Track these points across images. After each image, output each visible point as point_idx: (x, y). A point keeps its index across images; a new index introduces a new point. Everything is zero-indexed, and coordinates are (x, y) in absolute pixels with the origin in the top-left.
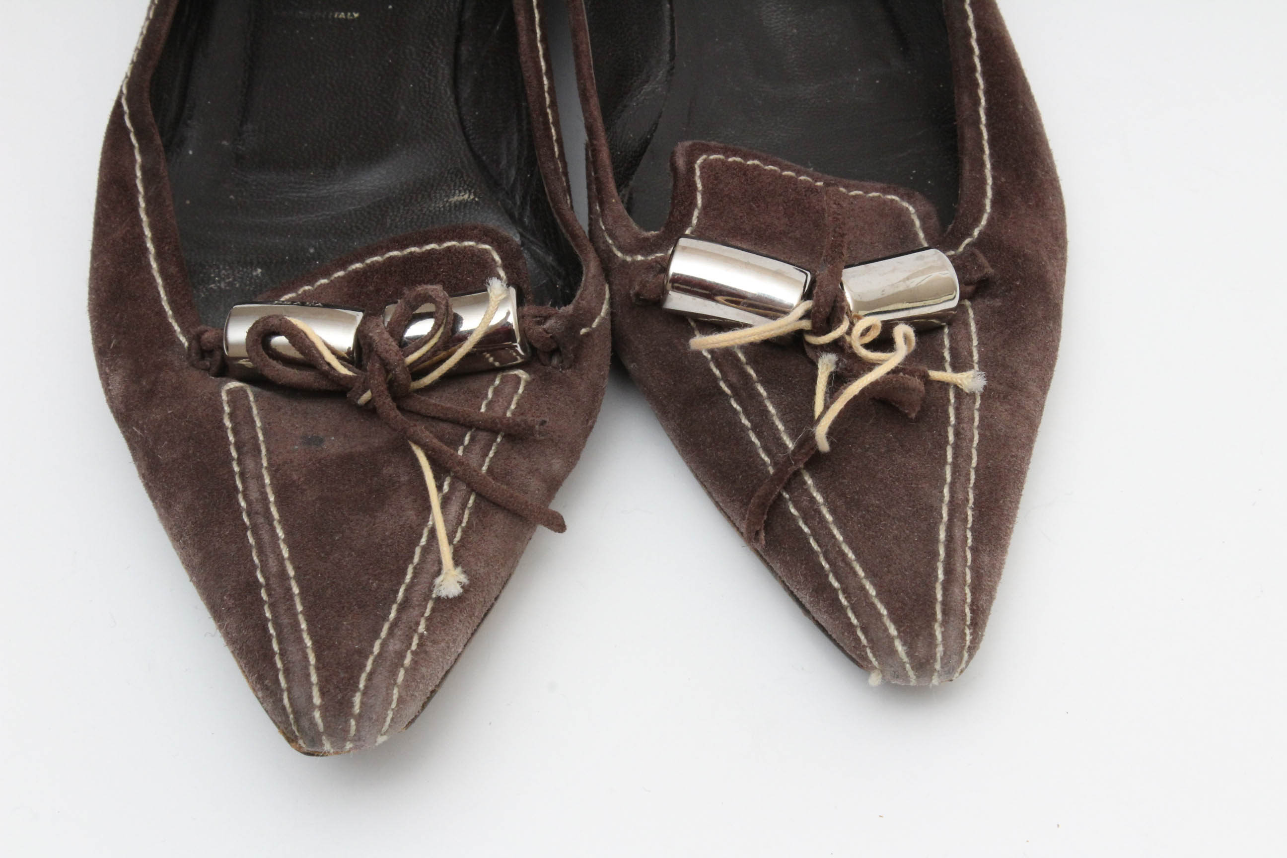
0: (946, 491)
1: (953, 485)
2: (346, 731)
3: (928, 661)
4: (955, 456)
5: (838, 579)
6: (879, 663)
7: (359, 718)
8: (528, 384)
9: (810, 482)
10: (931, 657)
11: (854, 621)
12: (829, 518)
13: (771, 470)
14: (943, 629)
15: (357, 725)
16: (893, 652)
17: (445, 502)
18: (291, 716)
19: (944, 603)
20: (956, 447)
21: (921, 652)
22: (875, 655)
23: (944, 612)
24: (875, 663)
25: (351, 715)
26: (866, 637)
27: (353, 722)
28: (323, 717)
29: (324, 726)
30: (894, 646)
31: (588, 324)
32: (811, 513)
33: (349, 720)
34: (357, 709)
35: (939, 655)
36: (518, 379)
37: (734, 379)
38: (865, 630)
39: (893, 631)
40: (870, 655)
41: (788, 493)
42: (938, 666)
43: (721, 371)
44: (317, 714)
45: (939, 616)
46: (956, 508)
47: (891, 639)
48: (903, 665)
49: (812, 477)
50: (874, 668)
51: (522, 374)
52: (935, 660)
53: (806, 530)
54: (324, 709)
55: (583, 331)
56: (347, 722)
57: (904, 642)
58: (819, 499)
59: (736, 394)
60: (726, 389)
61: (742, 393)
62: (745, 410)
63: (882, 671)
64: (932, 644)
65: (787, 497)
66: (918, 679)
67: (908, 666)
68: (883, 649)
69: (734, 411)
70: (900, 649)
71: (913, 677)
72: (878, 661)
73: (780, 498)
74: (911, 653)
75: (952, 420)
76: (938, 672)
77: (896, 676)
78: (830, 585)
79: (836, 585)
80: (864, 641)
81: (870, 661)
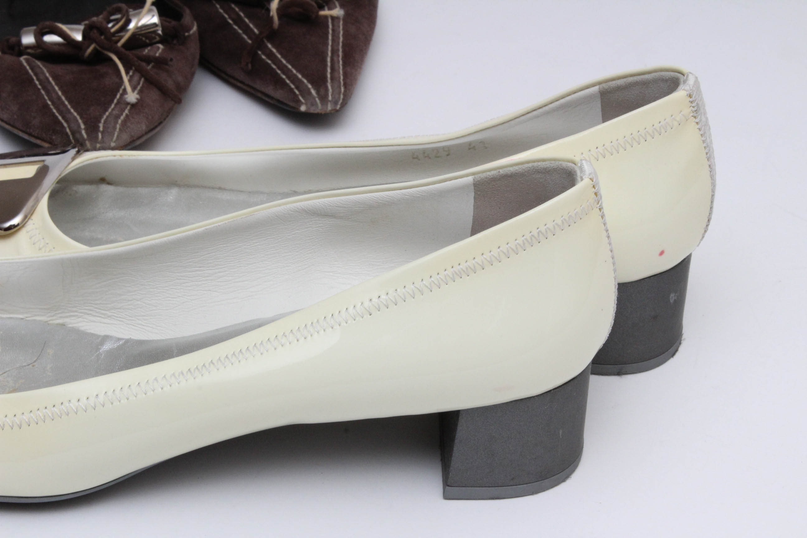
0: (330, 47)
1: (332, 45)
2: (97, 137)
3: (326, 97)
7: (103, 133)
8: (163, 50)
9: (270, 46)
10: (326, 95)
11: (293, 87)
12: (279, 56)
13: (251, 44)
15: (102, 135)
16: (310, 93)
17: (130, 81)
20: (333, 34)
21: (322, 92)
22: (303, 97)
23: (332, 79)
24: (303, 101)
25: (99, 131)
26: (299, 91)
27: (100, 134)
28: (87, 133)
29: (87, 136)
30: (310, 91)
31: (188, 31)
32: (270, 55)
34: (101, 129)
35: (330, 94)
36: (159, 48)
38: (297, 88)
39: (310, 86)
40: (301, 98)
41: (260, 50)
42: (330, 98)
44: (83, 132)
47: (309, 89)
48: (314, 98)
50: (302, 103)
51: (161, 46)
52: (328, 96)
53: (270, 62)
54: (86, 130)
55: (187, 34)
56: (98, 134)
57: (315, 89)
58: (274, 50)
59: (236, 23)
60: (230, 21)
61: (238, 21)
62: (240, 27)
63: (306, 104)
64: (327, 90)
65: (260, 52)
66: (322, 104)
67: (317, 99)
68: (306, 93)
69: (235, 29)
70: (313, 92)
71: (319, 105)
72: (304, 99)
73: (257, 53)
74: (318, 93)
75: (330, 26)
76: (330, 101)
77: (312, 105)
78: (282, 78)
79: (284, 76)
80: (298, 93)
81: (300, 101)
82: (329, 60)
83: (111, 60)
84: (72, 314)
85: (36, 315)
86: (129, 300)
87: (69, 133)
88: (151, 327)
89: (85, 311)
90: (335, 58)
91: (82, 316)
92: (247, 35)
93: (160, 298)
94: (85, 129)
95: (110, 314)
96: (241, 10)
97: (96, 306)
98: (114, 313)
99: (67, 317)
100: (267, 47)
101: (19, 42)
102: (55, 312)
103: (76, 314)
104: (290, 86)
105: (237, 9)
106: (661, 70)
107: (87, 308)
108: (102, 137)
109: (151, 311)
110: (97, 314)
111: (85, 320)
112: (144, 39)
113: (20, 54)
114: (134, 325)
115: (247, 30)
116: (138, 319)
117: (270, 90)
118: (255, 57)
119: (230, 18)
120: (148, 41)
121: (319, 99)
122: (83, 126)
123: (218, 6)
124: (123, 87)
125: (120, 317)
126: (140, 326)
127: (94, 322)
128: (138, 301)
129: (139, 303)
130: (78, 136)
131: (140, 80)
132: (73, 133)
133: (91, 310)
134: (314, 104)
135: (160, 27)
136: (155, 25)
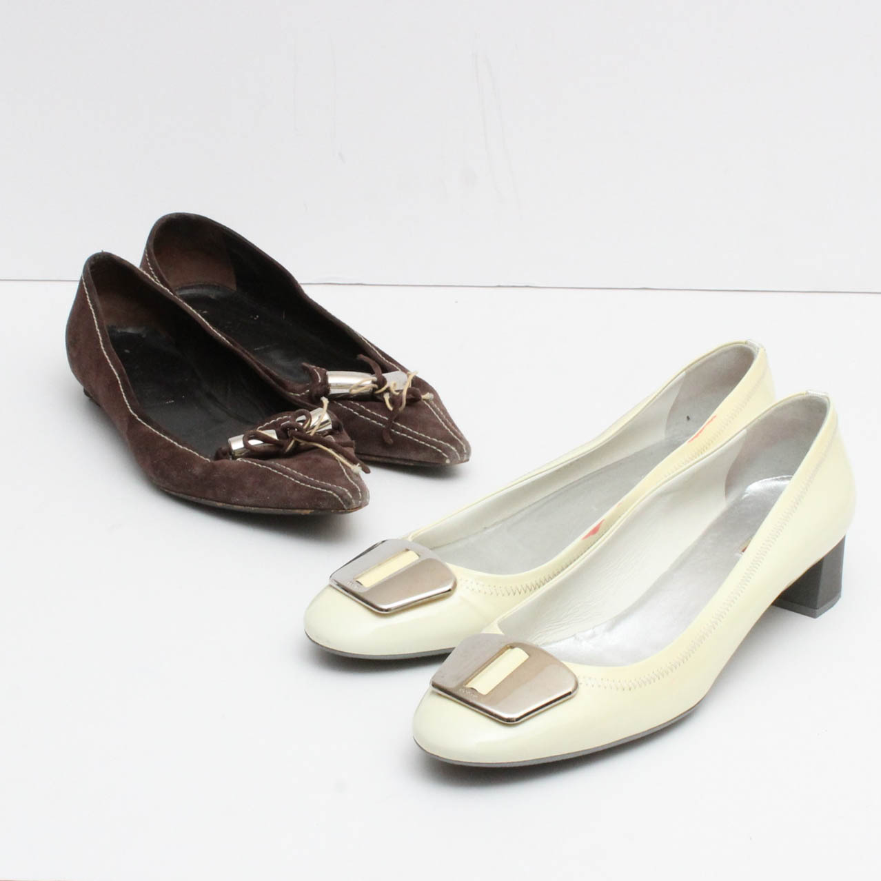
0: (440, 419)
2: (359, 497)
3: (462, 451)
4: (436, 412)
5: (423, 441)
6: (447, 456)
7: (361, 492)
9: (399, 425)
11: (434, 448)
12: (411, 430)
13: (384, 426)
14: (462, 442)
16: (451, 450)
18: (339, 498)
19: (458, 437)
21: (459, 448)
22: (446, 454)
25: (359, 491)
27: (360, 494)
28: (351, 494)
29: (352, 497)
30: (451, 448)
32: (403, 431)
35: (464, 449)
37: (358, 410)
38: (438, 448)
39: (449, 445)
40: (444, 455)
42: (465, 452)
43: (353, 409)
44: (349, 494)
45: (459, 440)
47: (449, 448)
48: (455, 453)
49: (399, 423)
50: (446, 458)
53: (405, 435)
54: (350, 492)
56: (358, 494)
57: (454, 446)
58: (405, 427)
59: (361, 414)
60: (357, 414)
61: (362, 412)
62: (366, 416)
63: (449, 459)
64: (462, 446)
65: (393, 430)
66: (460, 456)
67: (457, 453)
68: (446, 450)
69: (363, 418)
70: (454, 449)
74: (457, 449)
75: (429, 406)
76: (465, 454)
78: (422, 444)
79: (423, 443)
80: (440, 451)
81: (444, 457)
82: (446, 427)
83: (317, 448)
87: (337, 496)
92: (375, 420)
96: (361, 404)
100: (397, 426)
101: (230, 448)
104: (432, 448)
105: (358, 404)
108: (362, 496)
113: (234, 458)
115: (374, 417)
117: (413, 456)
118: (392, 435)
119: (355, 411)
121: (459, 451)
122: (346, 490)
123: (341, 405)
130: (345, 497)
132: (341, 496)
134: (455, 457)
135: (330, 422)
136: (327, 421)
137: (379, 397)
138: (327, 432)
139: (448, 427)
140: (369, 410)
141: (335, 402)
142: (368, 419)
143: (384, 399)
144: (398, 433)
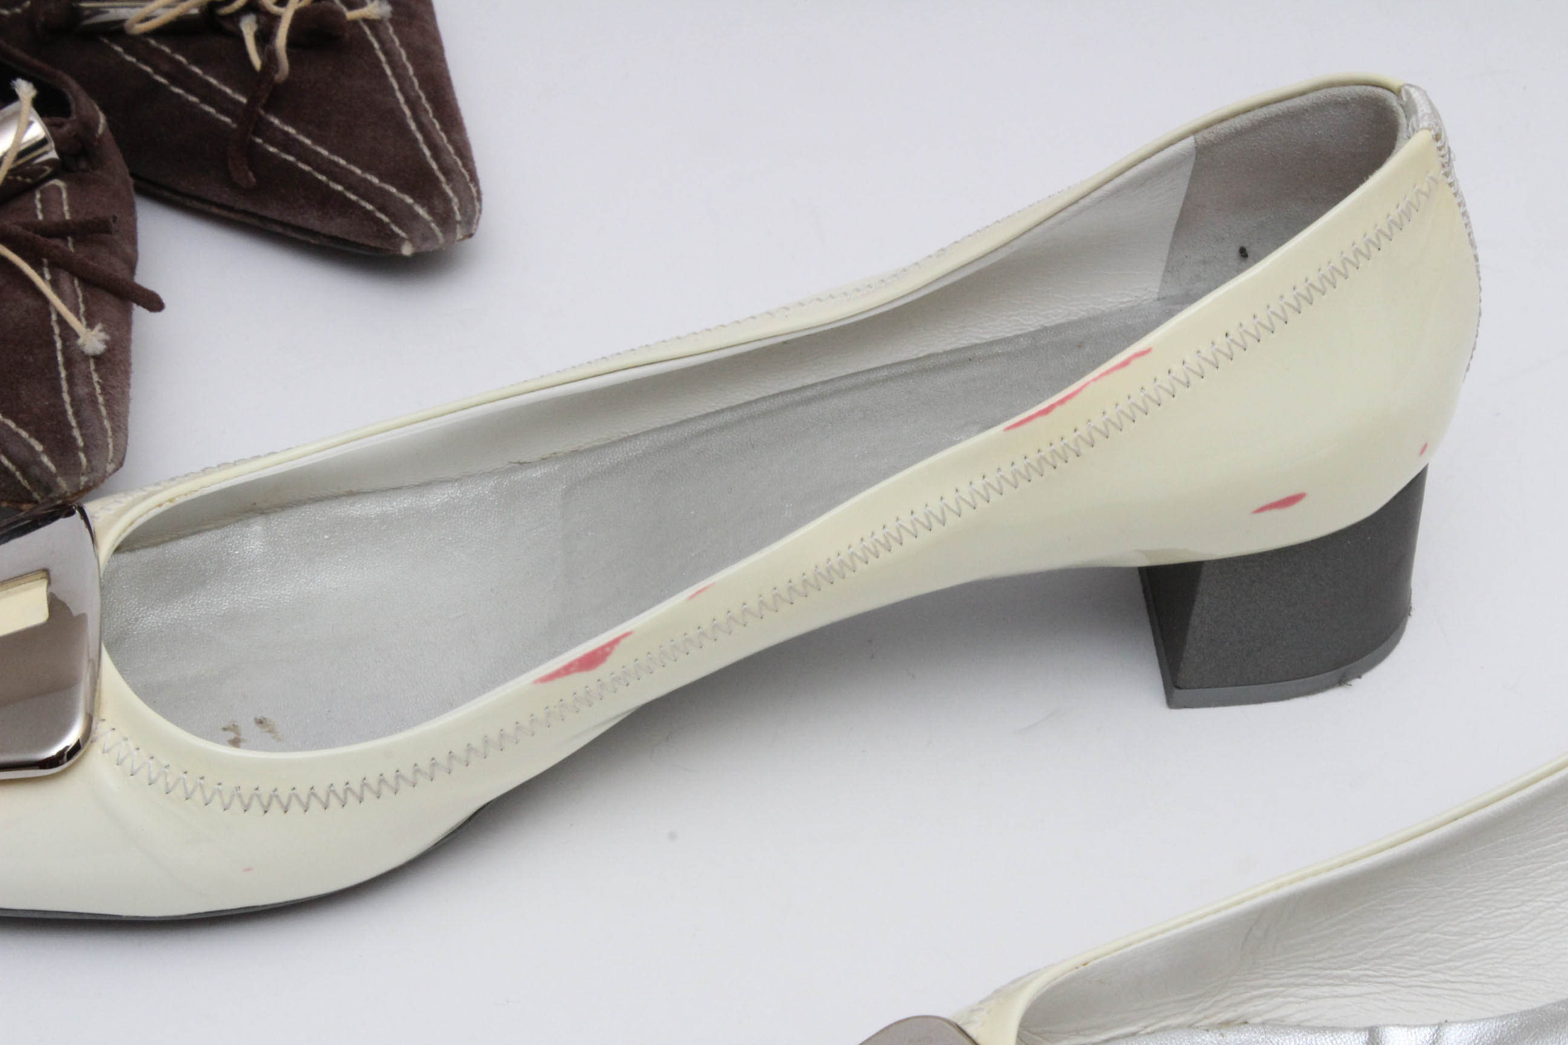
0: (399, 95)
1: (401, 89)
3: (449, 215)
4: (393, 69)
5: (339, 182)
6: (406, 233)
7: (86, 449)
9: (276, 122)
10: (449, 212)
11: (369, 207)
12: (308, 142)
13: (234, 126)
14: (451, 185)
15: (86, 456)
16: (416, 217)
18: (18, 474)
19: (441, 168)
20: (390, 62)
21: (440, 208)
22: (401, 228)
23: (445, 174)
24: (403, 234)
25: (77, 448)
26: (386, 215)
27: (82, 455)
28: (53, 459)
29: (56, 466)
30: (415, 211)
31: (94, 130)
32: (288, 144)
33: (77, 453)
34: (80, 442)
35: (456, 208)
37: (166, 67)
38: (382, 209)
39: (409, 200)
40: (396, 229)
41: (259, 136)
42: (458, 217)
43: (151, 66)
44: (45, 459)
45: (442, 178)
46: (413, 103)
47: (410, 207)
48: (426, 224)
49: (277, 116)
50: (403, 239)
52: (454, 213)
53: (291, 158)
54: (49, 451)
55: (97, 138)
56: (76, 456)
57: (423, 206)
58: (291, 131)
59: (174, 81)
60: (162, 80)
61: (180, 76)
62: (189, 90)
63: (411, 240)
64: (447, 200)
65: (259, 141)
66: (444, 233)
67: (433, 225)
68: (405, 218)
69: (178, 95)
70: (421, 211)
71: (440, 235)
72: (403, 230)
73: (254, 144)
74: (431, 211)
75: (376, 45)
76: (460, 222)
77: (425, 239)
78: (334, 191)
79: (340, 188)
80: (386, 219)
81: (397, 235)
82: (413, 126)
84: (1255, 993)
85: (1166, 1018)
86: (1403, 936)
88: (1476, 983)
89: (1291, 980)
90: (424, 120)
91: (1283, 991)
92: (211, 104)
93: (1480, 915)
94: (45, 452)
95: (1356, 974)
96: (175, 50)
97: (1320, 965)
98: (1366, 969)
99: (1243, 1002)
100: (271, 124)
102: (1214, 1000)
103: (1266, 990)
104: (362, 208)
105: (167, 51)
106: (1331, 85)
107: (1293, 973)
108: (89, 461)
109: (1463, 946)
110: (1320, 981)
111: (1291, 999)
112: (19, 178)
114: (1428, 984)
115: (209, 95)
116: (1435, 972)
118: (255, 157)
119: (158, 71)
120: (28, 180)
121: (438, 224)
122: (39, 447)
123: (119, 49)
124: (54, 317)
125: (1385, 976)
126: (1445, 986)
127: (1317, 998)
128: (1425, 932)
129: (1428, 935)
130: (36, 471)
131: (73, 284)
132: (23, 468)
133: (1304, 976)
134: (428, 236)
135: (52, 144)
136: (43, 143)
137: (228, 26)
138: (49, 170)
139: (421, 127)
140: (197, 70)
141: (106, 41)
142: (193, 99)
143: (241, 32)
144: (272, 149)
